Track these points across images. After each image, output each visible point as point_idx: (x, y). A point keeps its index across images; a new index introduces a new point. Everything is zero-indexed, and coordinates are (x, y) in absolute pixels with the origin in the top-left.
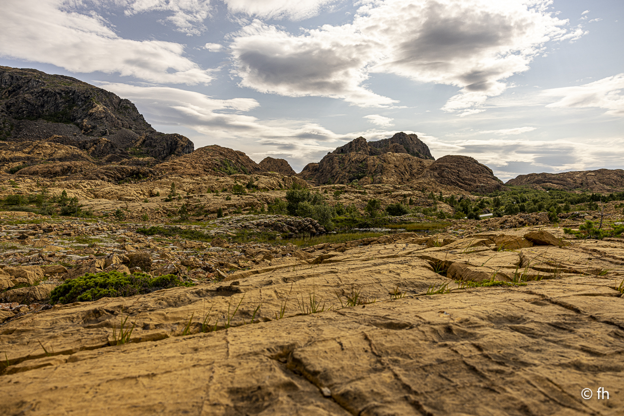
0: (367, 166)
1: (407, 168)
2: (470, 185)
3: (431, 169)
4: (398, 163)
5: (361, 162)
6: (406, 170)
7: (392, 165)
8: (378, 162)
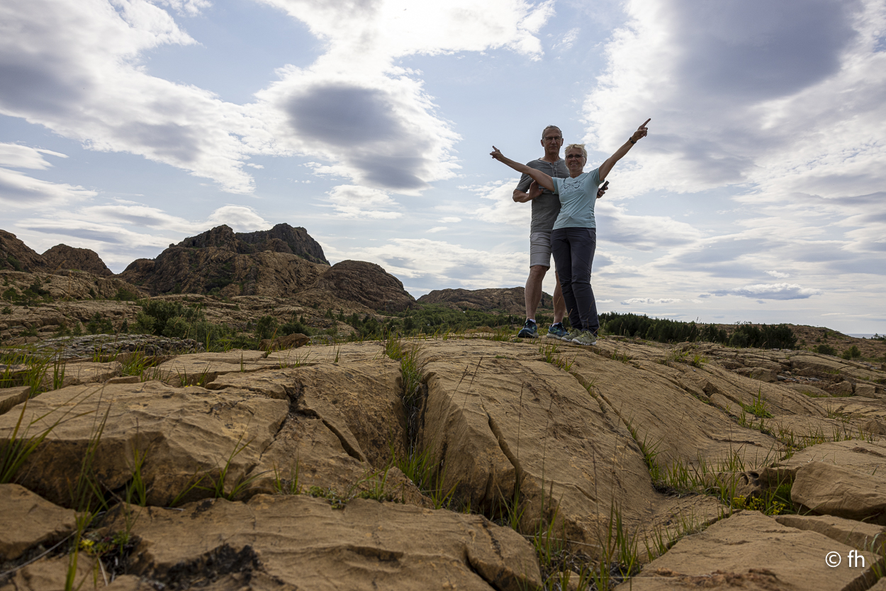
0: (234, 268)
1: (293, 275)
2: (375, 301)
3: (326, 278)
4: (279, 267)
5: (225, 262)
6: (292, 277)
7: (271, 270)
8: (250, 263)
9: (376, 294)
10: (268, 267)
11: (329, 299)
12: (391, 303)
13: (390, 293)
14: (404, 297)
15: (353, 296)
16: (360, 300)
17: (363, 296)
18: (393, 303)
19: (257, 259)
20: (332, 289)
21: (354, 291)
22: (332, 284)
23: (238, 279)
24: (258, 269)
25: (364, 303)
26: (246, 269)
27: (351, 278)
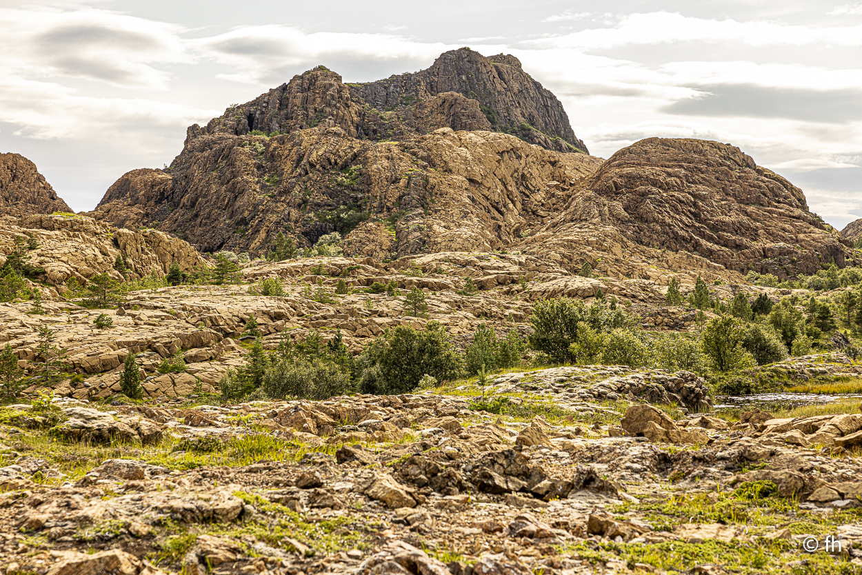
0: (366, 180)
1: (512, 188)
2: (738, 247)
3: (600, 192)
4: (478, 171)
5: (344, 167)
6: (510, 195)
7: (459, 179)
8: (406, 166)
9: (738, 229)
10: (450, 171)
11: (617, 249)
12: (782, 252)
13: (777, 225)
14: (818, 233)
15: (676, 237)
16: (696, 247)
17: (703, 236)
18: (790, 253)
19: (422, 153)
20: (619, 220)
21: (679, 223)
22: (619, 207)
23: (381, 209)
24: (426, 180)
25: (709, 254)
26: (396, 181)
27: (668, 187)
